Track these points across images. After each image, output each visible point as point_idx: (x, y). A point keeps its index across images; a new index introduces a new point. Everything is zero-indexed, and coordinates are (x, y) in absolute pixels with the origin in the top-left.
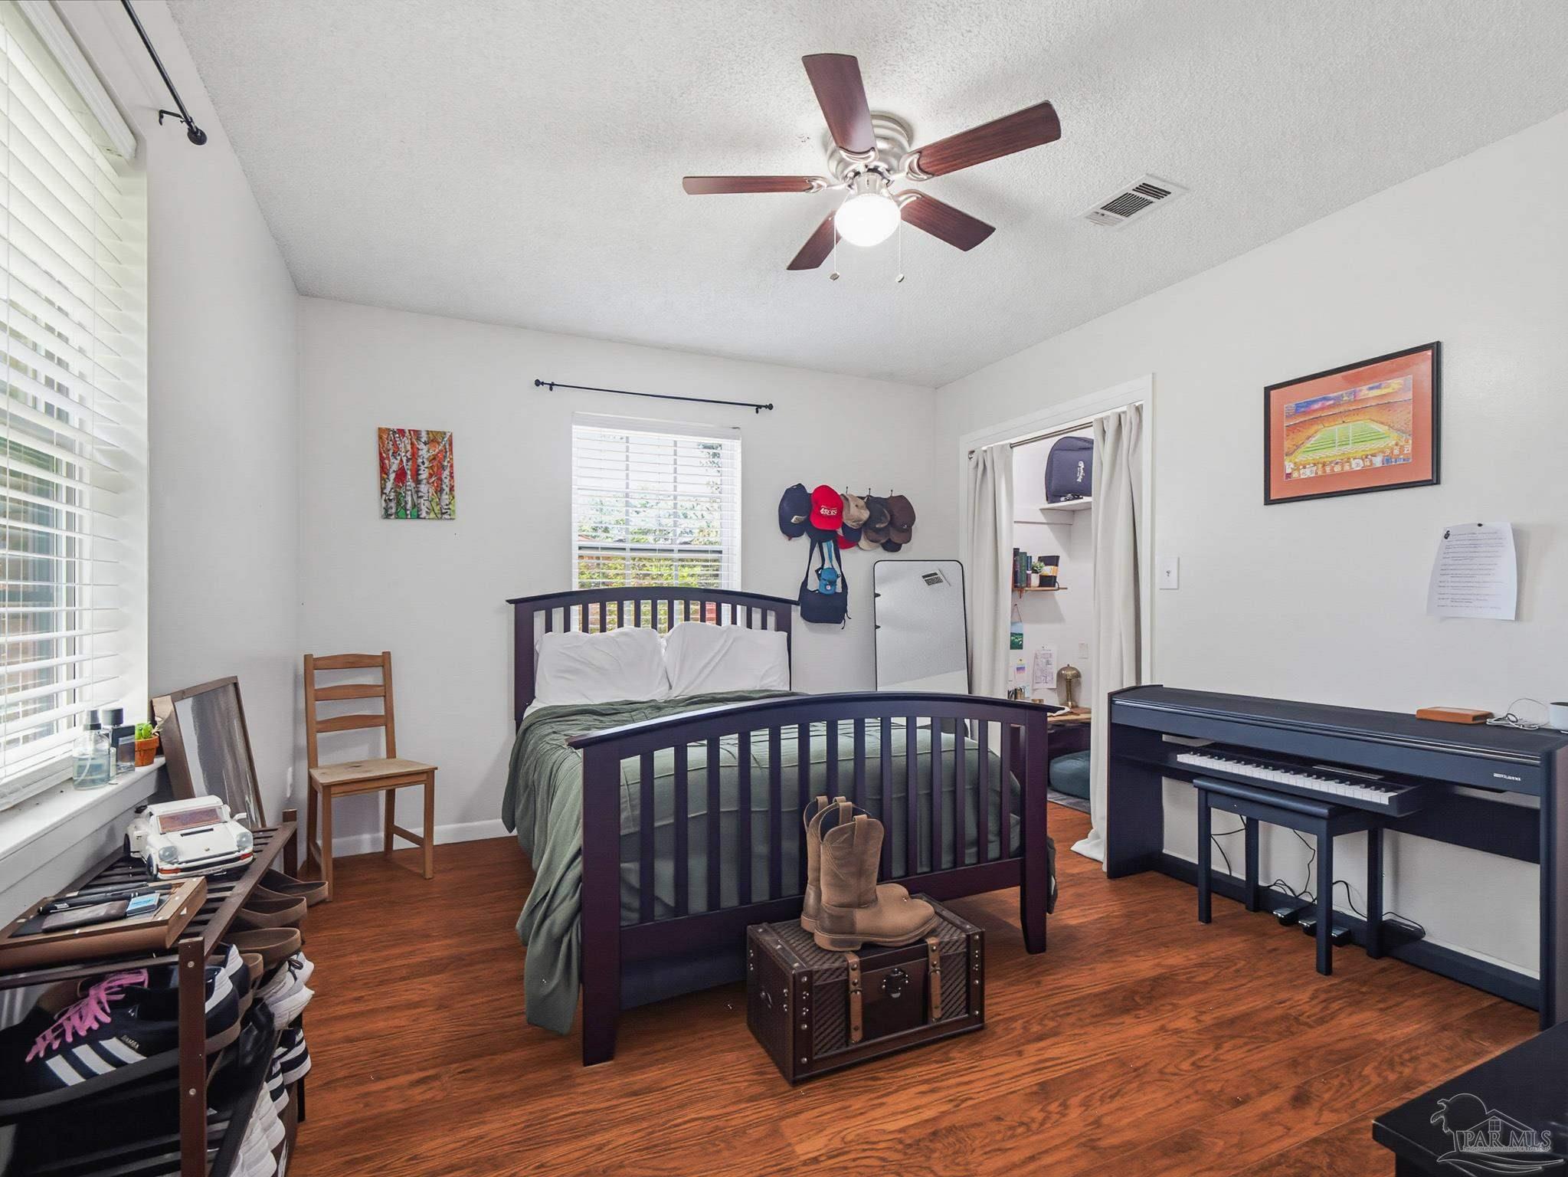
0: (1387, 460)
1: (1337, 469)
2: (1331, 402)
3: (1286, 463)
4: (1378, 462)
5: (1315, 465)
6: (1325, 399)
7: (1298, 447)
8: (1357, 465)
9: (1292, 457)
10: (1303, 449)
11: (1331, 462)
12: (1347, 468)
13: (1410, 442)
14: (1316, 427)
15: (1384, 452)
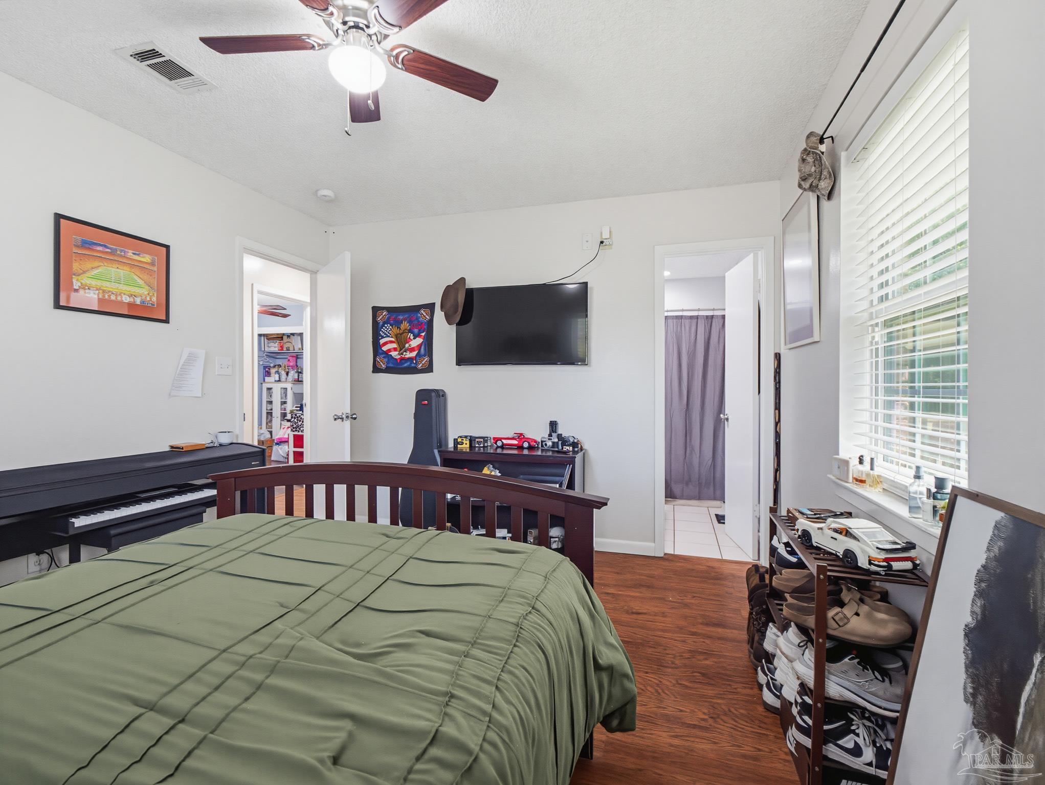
0: (143, 302)
1: (113, 297)
2: (109, 250)
3: (74, 281)
4: (138, 301)
5: (97, 289)
6: (106, 247)
7: (84, 272)
8: (127, 299)
9: (79, 278)
10: (87, 275)
11: (109, 291)
12: (119, 298)
13: (155, 295)
14: (96, 264)
15: (142, 296)
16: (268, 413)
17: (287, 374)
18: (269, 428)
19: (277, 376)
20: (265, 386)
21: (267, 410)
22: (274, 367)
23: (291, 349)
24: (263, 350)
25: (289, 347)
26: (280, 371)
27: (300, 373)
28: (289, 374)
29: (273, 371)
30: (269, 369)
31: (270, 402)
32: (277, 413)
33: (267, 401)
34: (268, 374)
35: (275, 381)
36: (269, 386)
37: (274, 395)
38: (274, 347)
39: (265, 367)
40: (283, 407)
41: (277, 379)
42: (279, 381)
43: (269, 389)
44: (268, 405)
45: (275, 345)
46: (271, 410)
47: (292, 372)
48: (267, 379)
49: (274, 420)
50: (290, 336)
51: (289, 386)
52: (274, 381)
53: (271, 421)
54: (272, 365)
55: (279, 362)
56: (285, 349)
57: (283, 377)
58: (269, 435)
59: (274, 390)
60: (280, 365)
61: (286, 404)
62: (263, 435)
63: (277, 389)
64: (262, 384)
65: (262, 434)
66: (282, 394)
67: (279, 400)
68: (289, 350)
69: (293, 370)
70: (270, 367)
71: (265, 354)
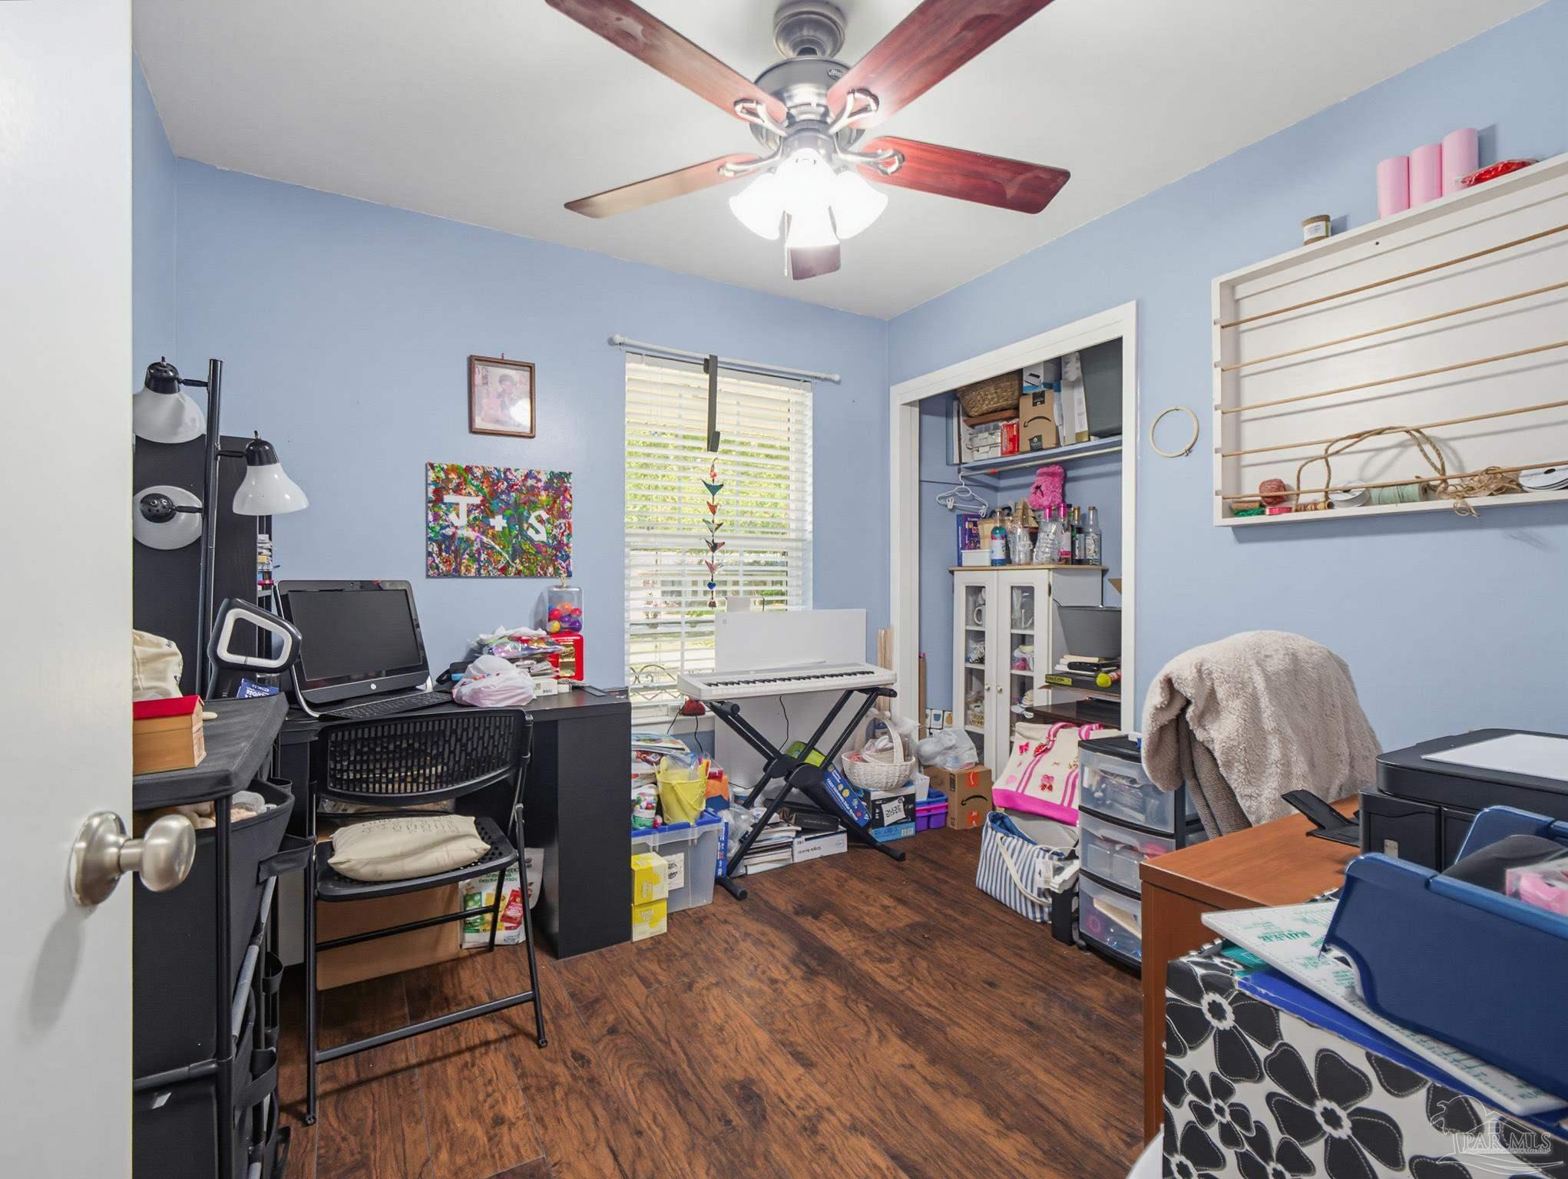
16: (970, 672)
17: (1034, 536)
18: (972, 723)
19: (998, 544)
20: (962, 580)
21: (967, 660)
22: (991, 514)
23: (1048, 441)
24: (956, 461)
25: (1039, 438)
26: (1008, 526)
27: (1080, 530)
28: (1041, 535)
29: (986, 528)
30: (975, 524)
31: (980, 636)
32: (998, 673)
33: (967, 631)
34: (972, 540)
35: (994, 563)
36: (976, 579)
37: (989, 612)
38: (989, 447)
39: (962, 519)
40: (1017, 653)
41: (1000, 555)
42: (1007, 561)
43: (976, 591)
44: (973, 645)
45: (991, 440)
46: (981, 661)
47: (1053, 527)
48: (970, 557)
49: (990, 698)
50: (1042, 394)
51: (1039, 579)
52: (988, 563)
53: (980, 698)
54: (983, 511)
55: (1002, 499)
56: (1025, 445)
57: (1019, 547)
58: (974, 752)
59: (989, 595)
60: (1009, 508)
61: (1032, 643)
62: (952, 753)
63: (999, 587)
64: (952, 572)
65: (950, 748)
66: (1017, 607)
67: (1006, 632)
68: (1041, 449)
69: (1053, 518)
70: (978, 517)
71: (962, 473)
